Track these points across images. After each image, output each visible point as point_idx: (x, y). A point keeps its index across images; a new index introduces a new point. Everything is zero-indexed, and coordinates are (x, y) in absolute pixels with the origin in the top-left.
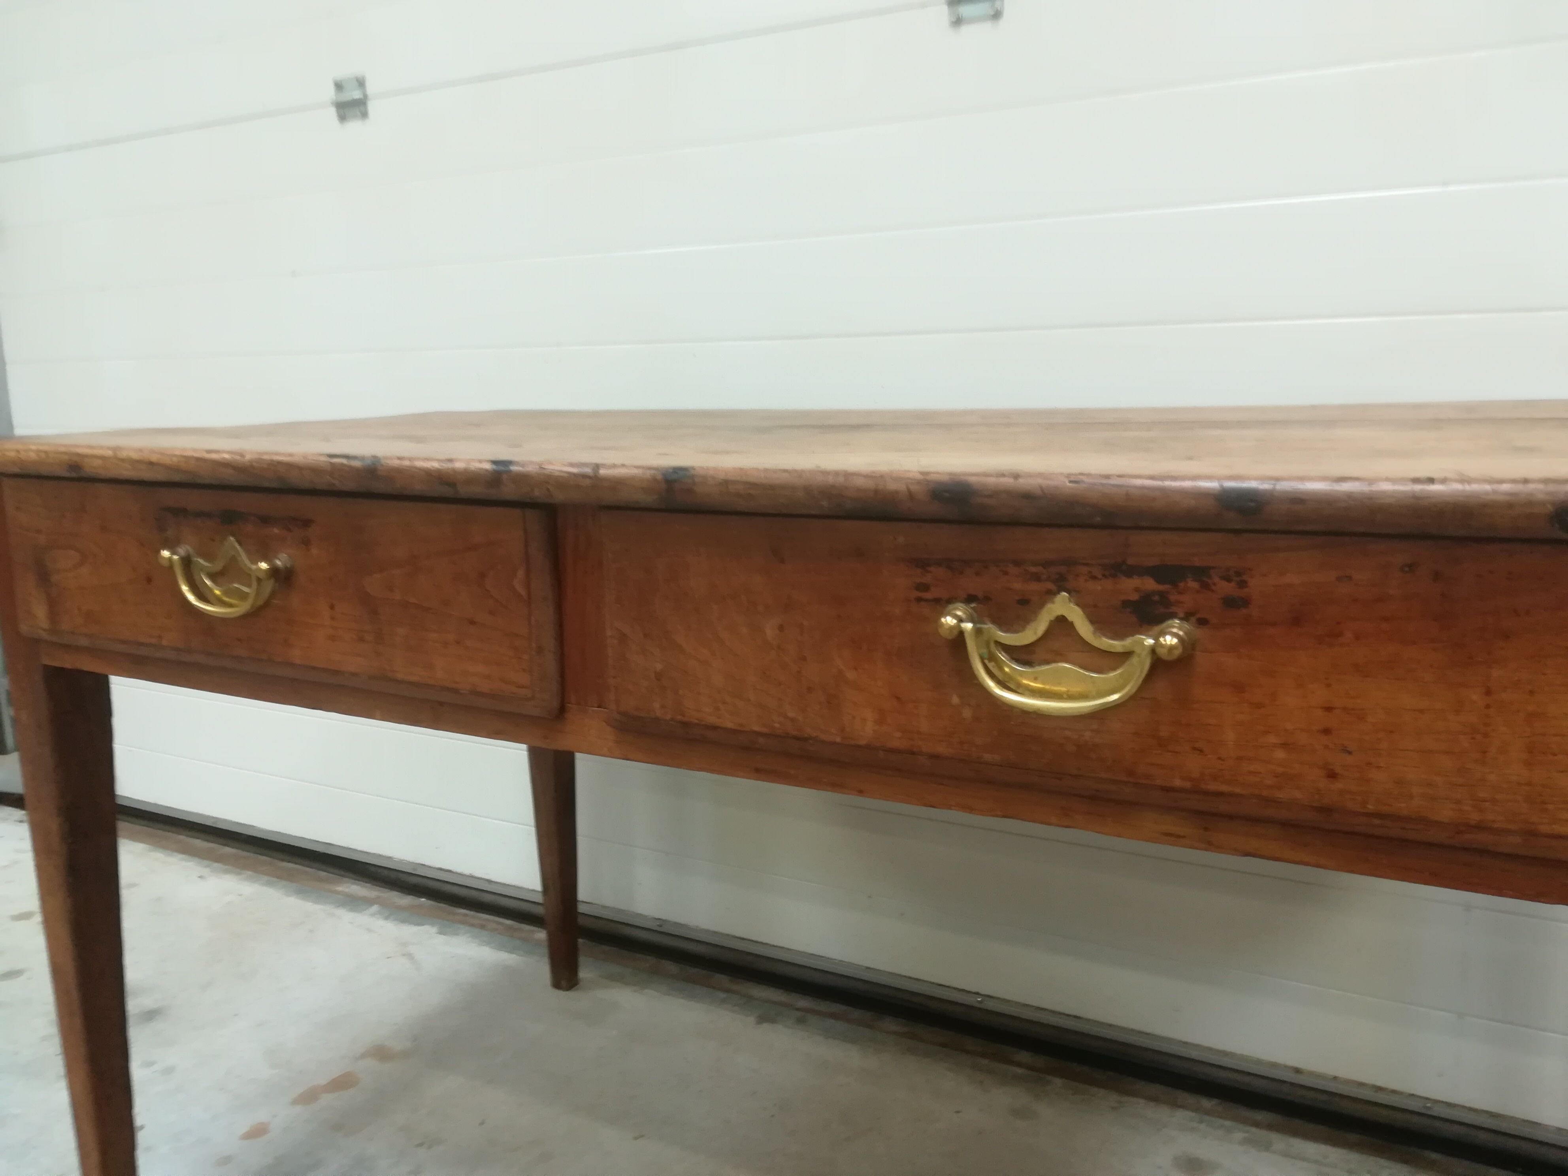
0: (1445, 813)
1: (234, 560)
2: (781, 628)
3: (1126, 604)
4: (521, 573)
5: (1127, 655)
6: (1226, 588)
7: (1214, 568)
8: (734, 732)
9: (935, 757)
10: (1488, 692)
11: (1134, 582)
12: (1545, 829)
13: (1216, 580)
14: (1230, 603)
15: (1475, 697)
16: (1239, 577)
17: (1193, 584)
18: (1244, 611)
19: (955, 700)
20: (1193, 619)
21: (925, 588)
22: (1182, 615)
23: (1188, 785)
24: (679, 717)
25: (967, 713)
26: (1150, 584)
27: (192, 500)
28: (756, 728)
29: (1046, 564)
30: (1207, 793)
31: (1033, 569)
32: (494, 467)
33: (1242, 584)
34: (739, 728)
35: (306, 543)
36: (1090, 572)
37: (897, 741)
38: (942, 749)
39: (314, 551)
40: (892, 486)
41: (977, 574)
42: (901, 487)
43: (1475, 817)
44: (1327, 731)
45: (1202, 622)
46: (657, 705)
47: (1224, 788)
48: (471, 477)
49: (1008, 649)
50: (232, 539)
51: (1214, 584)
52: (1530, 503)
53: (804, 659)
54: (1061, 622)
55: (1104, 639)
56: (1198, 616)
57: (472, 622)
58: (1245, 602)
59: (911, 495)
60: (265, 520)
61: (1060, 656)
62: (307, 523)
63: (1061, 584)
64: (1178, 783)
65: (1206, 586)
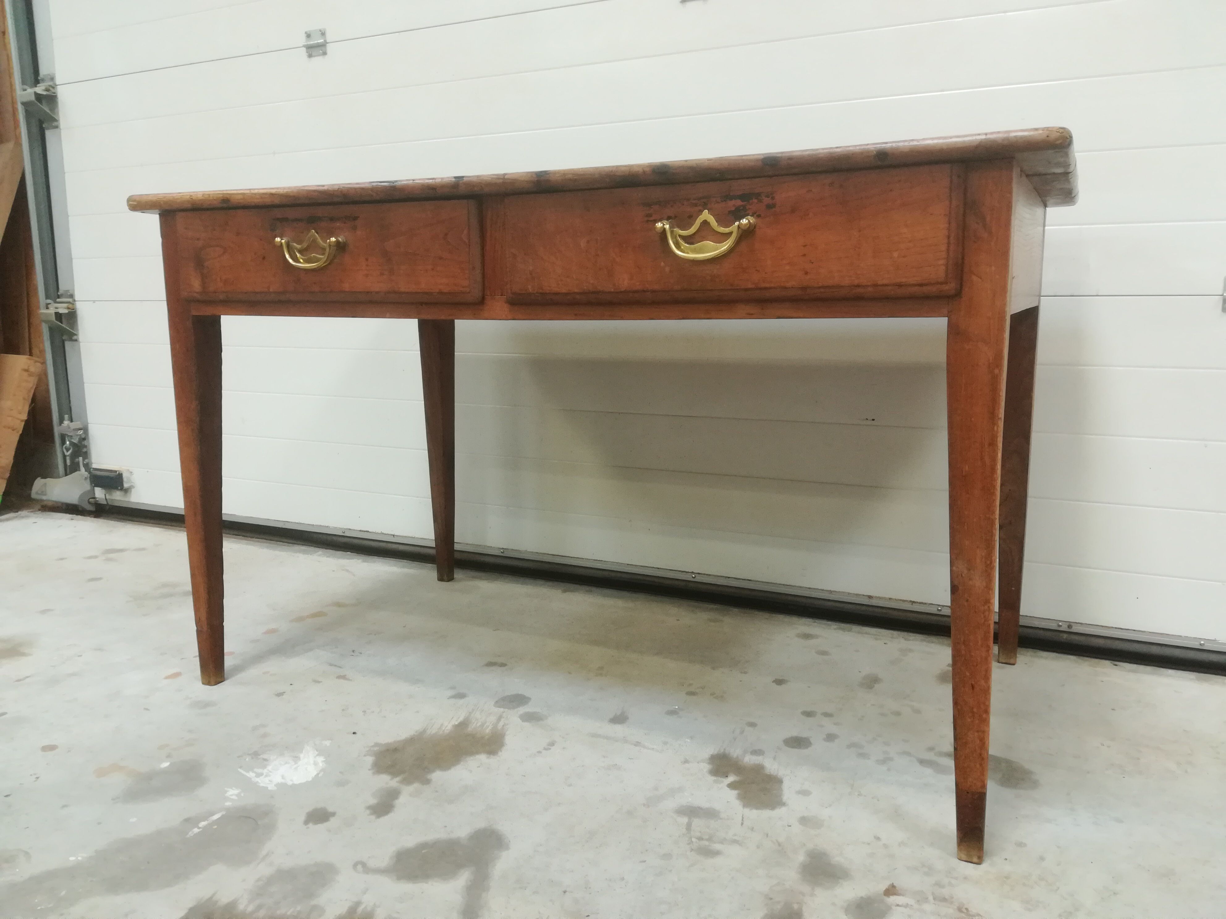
0: (846, 282)
1: (315, 241)
2: (588, 242)
3: (730, 212)
4: (465, 232)
5: (730, 234)
6: (767, 201)
7: (762, 192)
8: (566, 294)
9: (653, 291)
10: (860, 231)
11: (733, 202)
12: (880, 283)
13: (764, 198)
14: (769, 207)
15: (855, 234)
16: (771, 195)
17: (756, 201)
18: (774, 209)
19: (662, 264)
20: (755, 215)
21: (650, 215)
22: (751, 214)
23: (753, 286)
24: (541, 291)
25: (667, 269)
26: (739, 203)
27: (291, 213)
28: (576, 291)
29: (699, 199)
30: (761, 289)
31: (694, 202)
32: (457, 180)
33: (773, 198)
34: (569, 292)
35: (355, 228)
36: (716, 200)
37: (638, 287)
38: (656, 287)
39: (359, 233)
40: (637, 169)
41: (672, 206)
42: (641, 170)
43: (856, 282)
44: (804, 255)
45: (759, 216)
46: (530, 287)
47: (768, 285)
48: (443, 186)
49: (684, 238)
50: (313, 231)
51: (763, 200)
52: (868, 151)
53: (597, 255)
54: (705, 223)
55: (721, 228)
56: (757, 214)
57: (441, 258)
58: (774, 206)
59: (644, 172)
60: (332, 219)
61: (704, 239)
62: (355, 218)
63: (705, 206)
64: (750, 286)
65: (760, 201)
